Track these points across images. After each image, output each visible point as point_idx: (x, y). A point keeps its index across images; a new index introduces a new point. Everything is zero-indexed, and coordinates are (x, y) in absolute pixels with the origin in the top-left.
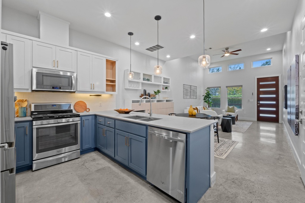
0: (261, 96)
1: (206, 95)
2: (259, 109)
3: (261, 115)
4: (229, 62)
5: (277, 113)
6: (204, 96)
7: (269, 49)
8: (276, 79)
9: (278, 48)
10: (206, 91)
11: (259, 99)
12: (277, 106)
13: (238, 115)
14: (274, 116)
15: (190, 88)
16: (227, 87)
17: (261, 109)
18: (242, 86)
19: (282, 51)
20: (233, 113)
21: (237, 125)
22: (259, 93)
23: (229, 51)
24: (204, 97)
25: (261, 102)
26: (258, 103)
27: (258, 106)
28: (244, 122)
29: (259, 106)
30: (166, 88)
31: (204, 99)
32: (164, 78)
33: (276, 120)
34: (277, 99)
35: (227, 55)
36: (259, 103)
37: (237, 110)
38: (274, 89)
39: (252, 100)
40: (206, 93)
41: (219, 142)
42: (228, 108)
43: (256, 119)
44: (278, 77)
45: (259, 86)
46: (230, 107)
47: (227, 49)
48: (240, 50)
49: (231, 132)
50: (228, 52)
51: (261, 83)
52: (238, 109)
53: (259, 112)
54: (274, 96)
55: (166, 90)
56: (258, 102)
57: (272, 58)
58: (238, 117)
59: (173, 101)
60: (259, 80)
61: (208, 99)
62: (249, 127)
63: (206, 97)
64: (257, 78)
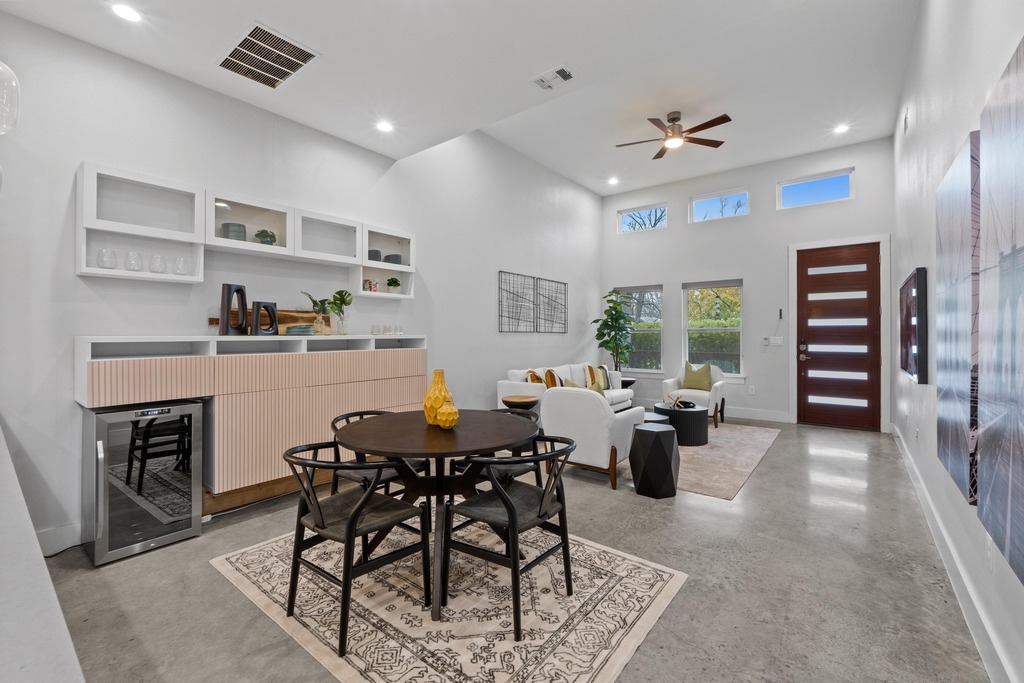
0: (812, 323)
1: (605, 317)
2: (806, 374)
3: (813, 399)
4: (692, 187)
5: (872, 390)
6: (600, 323)
7: (841, 129)
8: (869, 253)
9: (876, 126)
10: (609, 301)
11: (805, 335)
12: (871, 363)
13: (723, 400)
14: (863, 403)
15: (536, 288)
16: (685, 286)
17: (812, 374)
18: (739, 283)
19: (890, 138)
20: (705, 394)
21: (713, 447)
22: (805, 310)
23: (680, 126)
24: (598, 325)
25: (813, 348)
26: (799, 352)
27: (800, 363)
28: (748, 429)
29: (806, 362)
30: (393, 283)
31: (600, 336)
32: (370, 232)
33: (867, 421)
34: (871, 335)
35: (674, 143)
36: (806, 352)
37: (722, 380)
38: (863, 295)
39: (777, 340)
40: (606, 312)
41: (570, 593)
42: (688, 369)
43: (793, 418)
44: (877, 245)
45: (806, 284)
46: (695, 367)
47: (674, 118)
48: (724, 119)
49: (670, 492)
50: (679, 133)
51: (812, 271)
52: (726, 375)
53: (805, 386)
54: (863, 322)
55: (393, 294)
56: (803, 347)
57: (853, 169)
58: (725, 407)
59: (425, 346)
60: (806, 258)
61: (613, 333)
62: (760, 456)
63: (605, 325)
64: (798, 251)
